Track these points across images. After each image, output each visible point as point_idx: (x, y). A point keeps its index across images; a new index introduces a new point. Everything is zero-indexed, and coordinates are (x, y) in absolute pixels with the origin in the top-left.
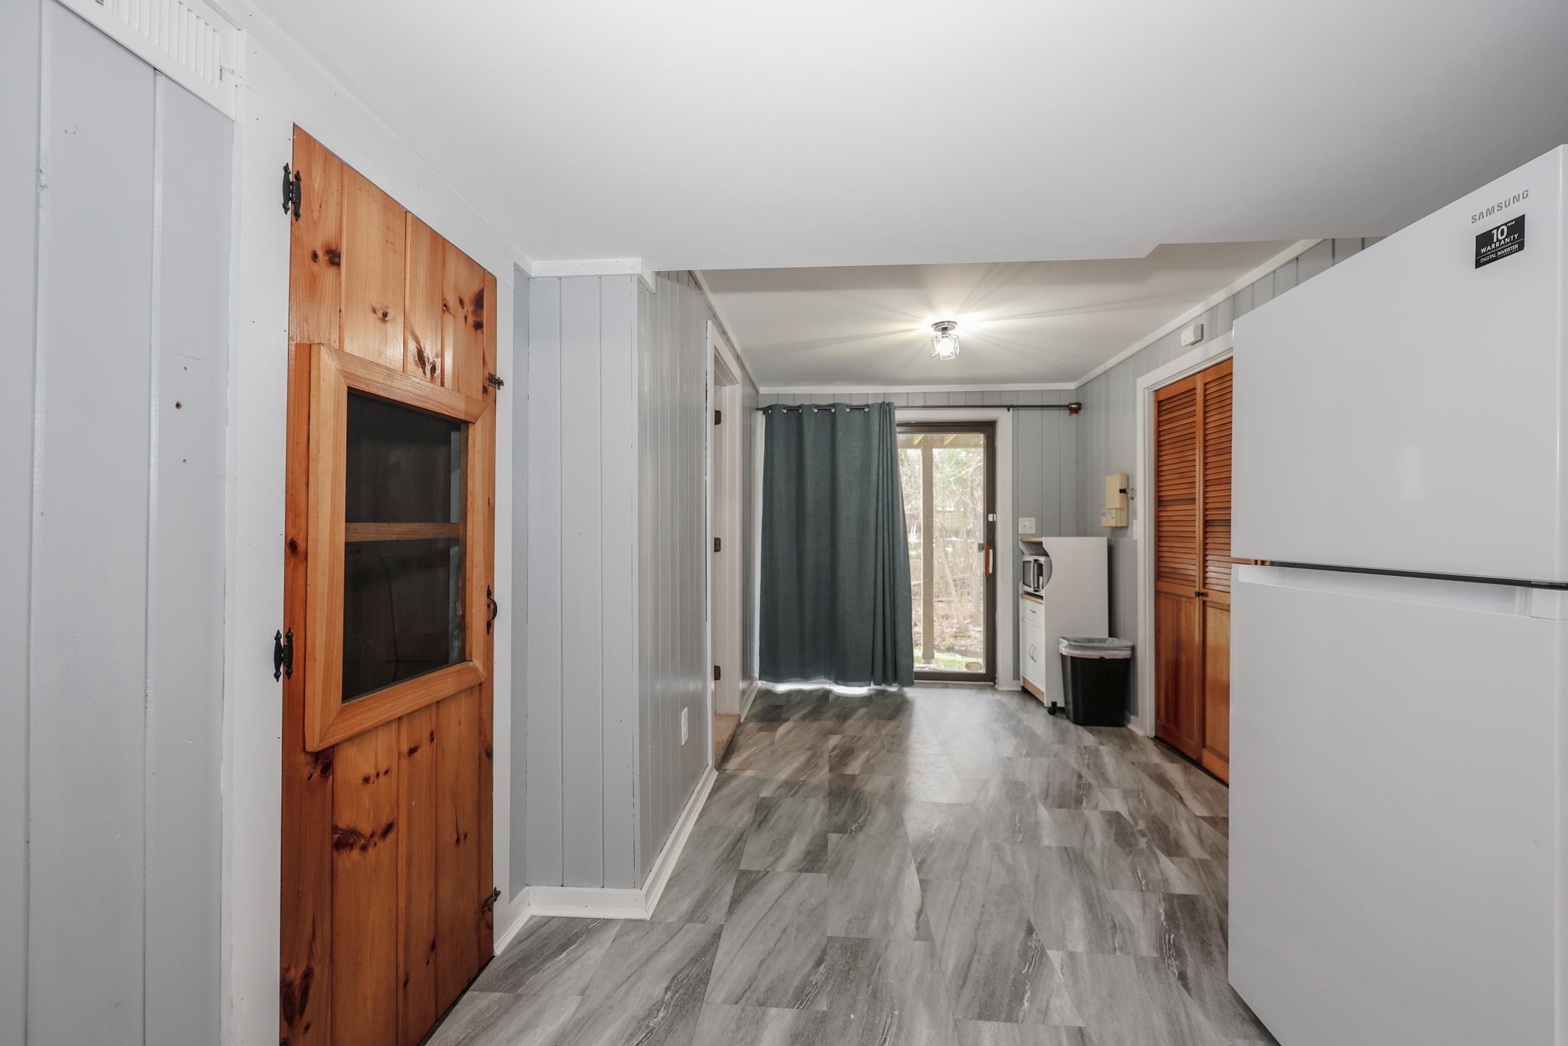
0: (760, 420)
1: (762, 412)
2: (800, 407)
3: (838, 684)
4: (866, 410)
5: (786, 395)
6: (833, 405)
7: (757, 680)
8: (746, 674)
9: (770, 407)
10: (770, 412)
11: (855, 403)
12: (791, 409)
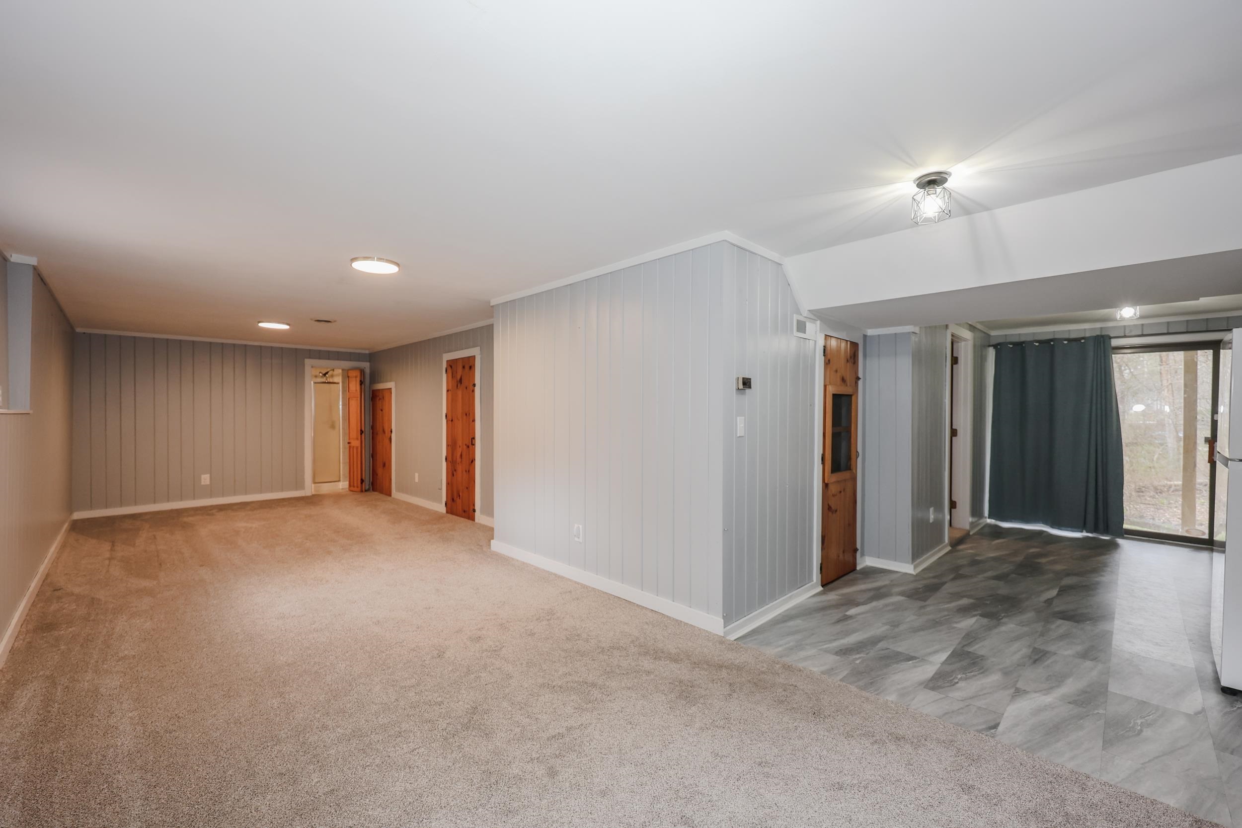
0: (991, 353)
1: (992, 348)
2: (1023, 342)
3: (1053, 528)
4: (1083, 341)
5: (1012, 335)
6: (1051, 340)
7: (986, 518)
8: (976, 511)
9: (999, 344)
10: (999, 347)
11: (1073, 336)
12: (1016, 344)
